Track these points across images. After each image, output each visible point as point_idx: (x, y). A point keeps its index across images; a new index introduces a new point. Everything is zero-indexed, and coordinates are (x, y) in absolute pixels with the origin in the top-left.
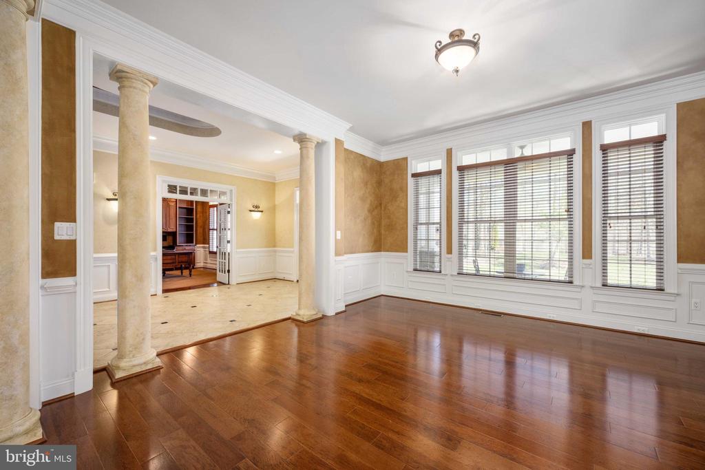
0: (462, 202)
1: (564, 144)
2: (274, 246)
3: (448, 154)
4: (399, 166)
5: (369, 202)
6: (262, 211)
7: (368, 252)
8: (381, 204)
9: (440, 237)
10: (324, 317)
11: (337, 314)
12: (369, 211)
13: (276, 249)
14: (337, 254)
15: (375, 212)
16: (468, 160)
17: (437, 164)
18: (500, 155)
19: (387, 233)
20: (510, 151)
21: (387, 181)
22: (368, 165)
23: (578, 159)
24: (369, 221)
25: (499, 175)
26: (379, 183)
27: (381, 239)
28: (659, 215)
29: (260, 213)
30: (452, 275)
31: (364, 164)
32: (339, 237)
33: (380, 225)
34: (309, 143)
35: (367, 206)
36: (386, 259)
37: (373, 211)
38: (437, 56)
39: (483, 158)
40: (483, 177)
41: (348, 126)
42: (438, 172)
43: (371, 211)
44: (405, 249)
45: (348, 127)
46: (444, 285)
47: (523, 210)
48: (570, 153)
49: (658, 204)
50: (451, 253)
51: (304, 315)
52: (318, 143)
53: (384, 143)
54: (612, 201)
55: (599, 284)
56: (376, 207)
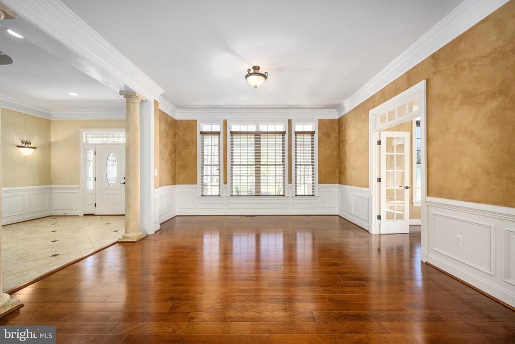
0: (232, 153)
1: (280, 128)
2: (50, 183)
3: (224, 122)
4: (191, 125)
5: (169, 147)
6: (35, 148)
7: (169, 185)
8: (176, 151)
9: (219, 174)
10: (147, 236)
11: (156, 232)
12: (169, 155)
13: (51, 186)
14: (156, 187)
15: (173, 156)
16: (235, 128)
17: (217, 128)
18: (252, 128)
19: (181, 171)
20: (258, 127)
21: (181, 134)
22: (169, 121)
23: (286, 136)
24: (169, 162)
25: (252, 139)
26: (175, 135)
27: (176, 175)
28: (313, 165)
29: (33, 149)
30: (227, 197)
31: (166, 120)
32: (156, 175)
33: (175, 166)
34: (136, 100)
35: (168, 151)
36: (181, 189)
37: (172, 154)
38: (247, 76)
39: (244, 128)
40: (244, 140)
41: (162, 91)
42: (218, 133)
43: (170, 155)
44: (195, 182)
45: (162, 93)
46: (222, 203)
47: (263, 160)
48: (283, 133)
49: (313, 160)
50: (227, 184)
51: (133, 237)
52: (142, 100)
53: (180, 107)
54: (298, 157)
55: (294, 196)
56: (173, 153)
